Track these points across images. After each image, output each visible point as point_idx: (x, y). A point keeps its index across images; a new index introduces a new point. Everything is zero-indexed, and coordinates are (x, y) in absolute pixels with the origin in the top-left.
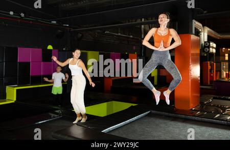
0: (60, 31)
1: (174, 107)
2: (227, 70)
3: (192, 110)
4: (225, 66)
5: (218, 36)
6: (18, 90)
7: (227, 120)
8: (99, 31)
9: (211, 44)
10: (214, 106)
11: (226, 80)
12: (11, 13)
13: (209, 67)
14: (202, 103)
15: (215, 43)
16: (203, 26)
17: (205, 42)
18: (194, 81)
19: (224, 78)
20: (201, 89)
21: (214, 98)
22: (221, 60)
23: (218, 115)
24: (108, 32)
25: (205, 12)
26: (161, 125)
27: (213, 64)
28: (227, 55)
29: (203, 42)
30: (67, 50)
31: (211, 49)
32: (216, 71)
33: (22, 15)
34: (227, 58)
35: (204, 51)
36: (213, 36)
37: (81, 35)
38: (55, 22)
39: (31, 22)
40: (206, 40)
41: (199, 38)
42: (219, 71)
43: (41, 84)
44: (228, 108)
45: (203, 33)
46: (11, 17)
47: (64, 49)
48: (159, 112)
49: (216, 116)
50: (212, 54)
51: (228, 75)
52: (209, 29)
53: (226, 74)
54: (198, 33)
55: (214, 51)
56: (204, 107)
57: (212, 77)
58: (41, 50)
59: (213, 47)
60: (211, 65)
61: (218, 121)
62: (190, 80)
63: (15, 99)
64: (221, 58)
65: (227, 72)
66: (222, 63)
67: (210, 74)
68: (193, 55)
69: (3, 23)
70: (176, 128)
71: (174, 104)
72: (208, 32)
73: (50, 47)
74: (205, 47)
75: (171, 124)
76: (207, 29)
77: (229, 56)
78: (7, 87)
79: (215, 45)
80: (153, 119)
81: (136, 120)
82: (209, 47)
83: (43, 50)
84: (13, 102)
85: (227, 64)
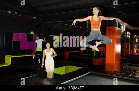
0: (38, 23)
1: (105, 69)
2: (137, 48)
3: (115, 71)
4: (136, 46)
5: (132, 28)
6: (12, 58)
7: (136, 78)
8: (61, 24)
9: (128, 32)
10: (129, 69)
11: (136, 54)
12: (9, 12)
13: (126, 46)
14: (121, 68)
15: (130, 32)
16: (123, 22)
17: (124, 32)
18: (117, 54)
19: (135, 53)
20: (121, 59)
21: (129, 65)
22: (133, 42)
23: (131, 75)
24: (67, 25)
25: (124, 14)
26: (97, 80)
27: (129, 45)
28: (137, 39)
29: (123, 32)
30: (43, 34)
31: (127, 36)
32: (130, 49)
33: (16, 13)
34: (137, 41)
35: (123, 37)
36: (129, 28)
37: (50, 26)
38: (35, 18)
39: (21, 18)
40: (125, 30)
41: (120, 29)
42: (132, 49)
43: (26, 55)
44: (137, 71)
45: (123, 26)
46: (9, 14)
47: (40, 34)
48: (96, 73)
49: (130, 76)
50: (128, 38)
51: (137, 52)
52: (126, 24)
53: (136, 50)
54: (120, 26)
55: (129, 37)
56: (123, 70)
57: (128, 53)
58: (26, 34)
59: (129, 35)
60: (127, 45)
61: (131, 78)
62: (115, 54)
63: (10, 64)
64: (134, 41)
65: (137, 50)
66: (134, 44)
67: (127, 51)
68: (116, 39)
69: (4, 18)
70: (106, 82)
71: (105, 68)
72: (126, 25)
73: (32, 33)
74: (124, 34)
75: (103, 80)
76: (125, 24)
77: (138, 40)
78: (6, 56)
79: (130, 34)
80: (92, 77)
81: (82, 77)
82: (126, 34)
83: (28, 34)
84: (9, 65)
85: (137, 45)
